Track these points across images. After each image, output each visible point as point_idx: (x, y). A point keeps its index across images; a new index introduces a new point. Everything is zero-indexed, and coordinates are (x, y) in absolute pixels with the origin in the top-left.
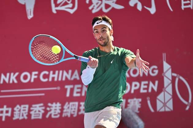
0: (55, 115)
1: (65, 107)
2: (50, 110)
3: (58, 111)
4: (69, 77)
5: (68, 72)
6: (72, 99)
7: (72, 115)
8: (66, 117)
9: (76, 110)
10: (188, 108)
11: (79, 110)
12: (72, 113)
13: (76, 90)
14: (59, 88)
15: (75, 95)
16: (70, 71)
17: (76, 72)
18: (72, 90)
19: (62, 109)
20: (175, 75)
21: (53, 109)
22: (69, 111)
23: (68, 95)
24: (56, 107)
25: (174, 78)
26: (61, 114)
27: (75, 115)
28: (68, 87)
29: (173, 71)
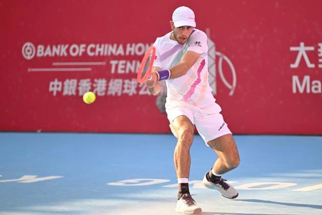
0: (101, 92)
1: (111, 84)
2: (96, 87)
3: (104, 88)
4: (114, 51)
5: (113, 46)
6: (117, 76)
7: (116, 94)
8: (111, 96)
9: (120, 89)
10: (231, 93)
11: (123, 89)
12: (117, 91)
13: (120, 67)
14: (104, 63)
15: (120, 71)
16: (115, 46)
17: (121, 47)
18: (117, 66)
19: (107, 87)
20: (218, 54)
21: (99, 85)
22: (114, 88)
23: (113, 71)
24: (102, 83)
25: (217, 58)
26: (106, 91)
27: (119, 94)
28: (114, 63)
29: (217, 50)
